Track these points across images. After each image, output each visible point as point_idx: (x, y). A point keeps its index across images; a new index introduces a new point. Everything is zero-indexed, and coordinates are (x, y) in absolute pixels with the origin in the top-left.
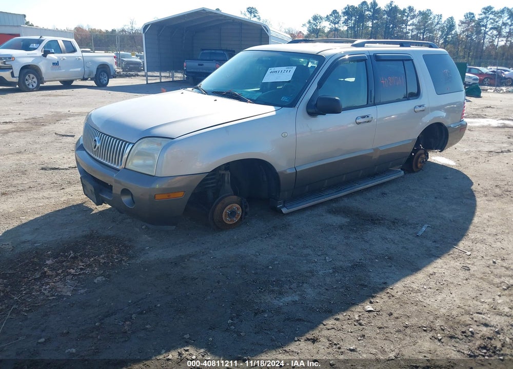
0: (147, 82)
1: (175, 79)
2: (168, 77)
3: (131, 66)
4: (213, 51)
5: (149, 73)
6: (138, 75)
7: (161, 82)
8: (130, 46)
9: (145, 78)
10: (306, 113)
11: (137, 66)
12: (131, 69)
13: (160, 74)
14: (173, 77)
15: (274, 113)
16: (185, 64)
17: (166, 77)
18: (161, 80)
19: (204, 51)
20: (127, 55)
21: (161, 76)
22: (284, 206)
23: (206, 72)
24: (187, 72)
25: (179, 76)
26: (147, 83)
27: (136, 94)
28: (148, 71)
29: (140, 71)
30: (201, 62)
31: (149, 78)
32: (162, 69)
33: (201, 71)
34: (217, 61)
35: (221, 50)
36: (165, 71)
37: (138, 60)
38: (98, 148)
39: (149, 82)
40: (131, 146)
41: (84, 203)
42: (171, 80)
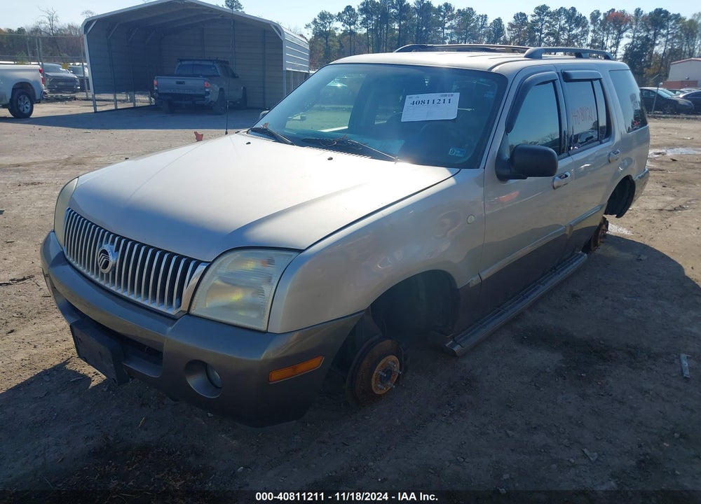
0: (95, 109)
1: (138, 104)
2: (124, 101)
3: (60, 83)
4: (197, 62)
5: (97, 96)
6: (75, 99)
7: (117, 110)
8: (51, 54)
9: (91, 103)
10: (497, 179)
11: (71, 84)
12: (62, 89)
13: (115, 97)
14: (133, 100)
15: (452, 181)
16: (155, 82)
17: (123, 101)
18: (116, 106)
19: (183, 63)
20: (52, 66)
21: (117, 100)
22: (455, 343)
23: (189, 93)
24: (160, 94)
25: (143, 100)
26: (96, 112)
27: (85, 130)
28: (96, 92)
29: (75, 91)
30: (180, 79)
31: (97, 103)
32: (116, 90)
33: (181, 92)
34: (205, 76)
35: (210, 60)
36: (120, 91)
37: (71, 75)
38: (114, 267)
39: (99, 109)
40: (201, 268)
41: (66, 363)
42: (131, 105)
